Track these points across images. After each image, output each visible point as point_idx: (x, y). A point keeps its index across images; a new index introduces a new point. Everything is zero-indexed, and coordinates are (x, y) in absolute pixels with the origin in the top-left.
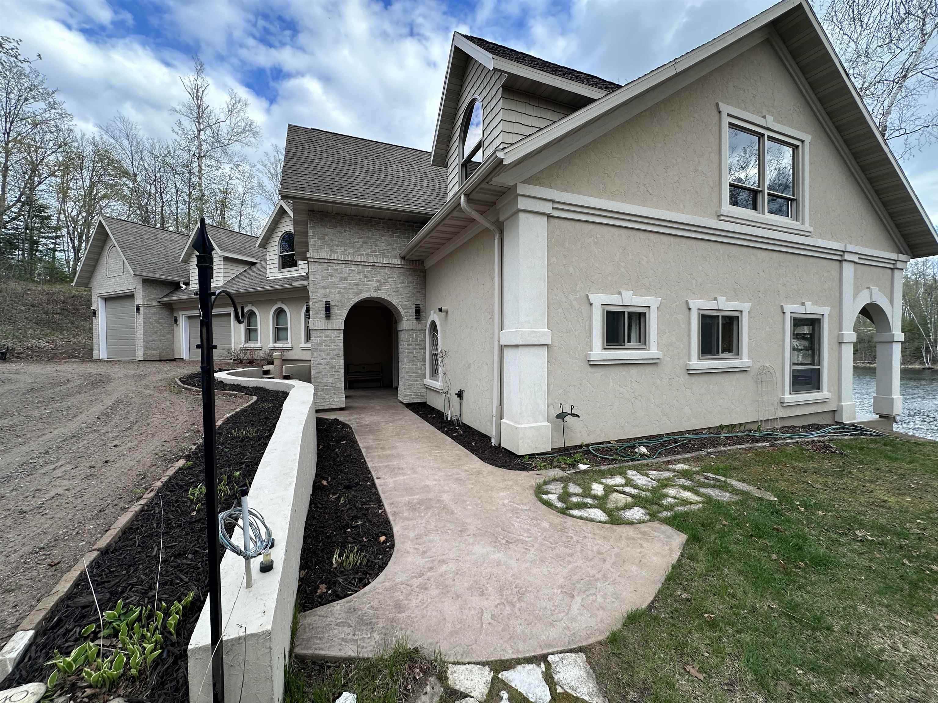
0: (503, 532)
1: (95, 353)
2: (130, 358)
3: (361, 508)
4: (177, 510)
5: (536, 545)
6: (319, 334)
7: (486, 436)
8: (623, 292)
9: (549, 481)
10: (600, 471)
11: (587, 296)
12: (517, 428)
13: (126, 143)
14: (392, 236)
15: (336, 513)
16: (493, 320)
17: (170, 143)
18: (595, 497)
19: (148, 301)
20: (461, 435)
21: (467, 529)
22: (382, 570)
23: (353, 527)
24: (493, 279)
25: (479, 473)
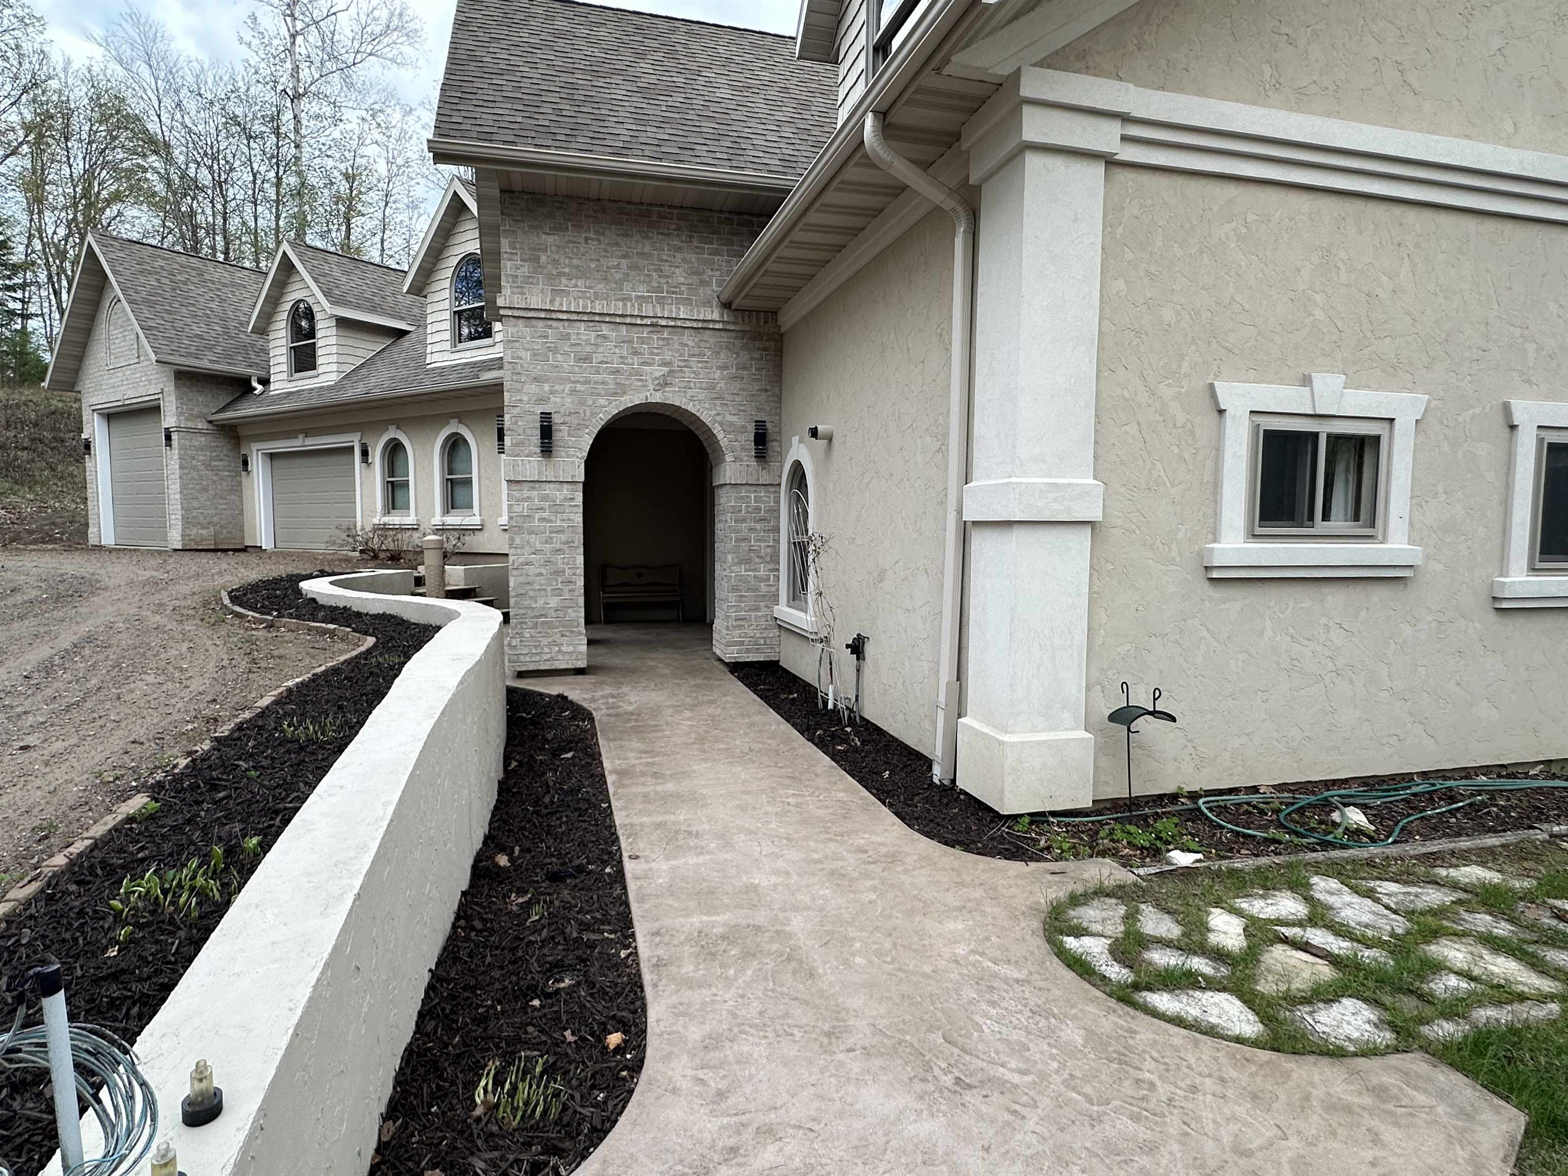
0: (948, 1049)
1: (92, 530)
2: (155, 545)
3: (576, 940)
4: (75, 940)
5: (1045, 1102)
6: (526, 494)
7: (919, 756)
8: (1317, 378)
9: (1085, 895)
10: (1232, 872)
11: (1211, 386)
12: (1001, 743)
13: (145, 72)
14: (699, 250)
15: (514, 950)
16: (945, 458)
17: (239, 68)
18: (1219, 955)
19: (187, 419)
20: (856, 750)
21: (848, 1030)
22: (601, 1140)
23: (548, 996)
24: (948, 349)
25: (893, 858)
